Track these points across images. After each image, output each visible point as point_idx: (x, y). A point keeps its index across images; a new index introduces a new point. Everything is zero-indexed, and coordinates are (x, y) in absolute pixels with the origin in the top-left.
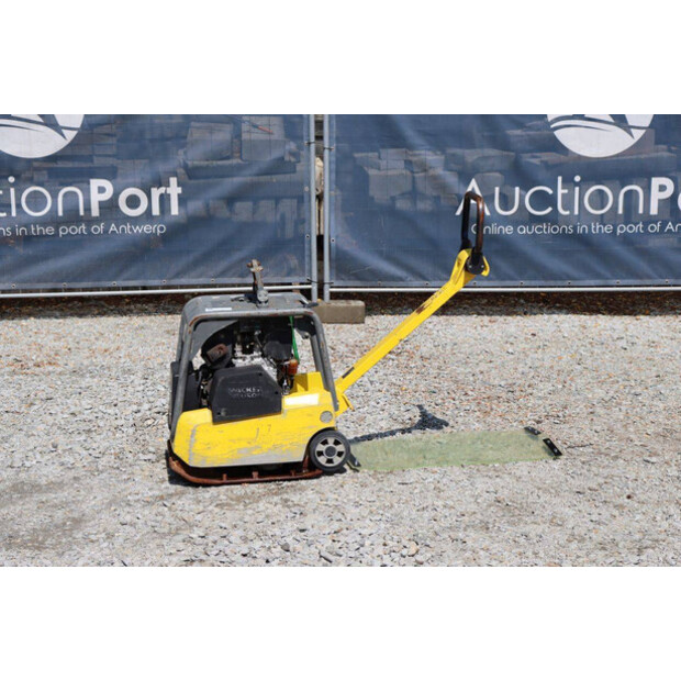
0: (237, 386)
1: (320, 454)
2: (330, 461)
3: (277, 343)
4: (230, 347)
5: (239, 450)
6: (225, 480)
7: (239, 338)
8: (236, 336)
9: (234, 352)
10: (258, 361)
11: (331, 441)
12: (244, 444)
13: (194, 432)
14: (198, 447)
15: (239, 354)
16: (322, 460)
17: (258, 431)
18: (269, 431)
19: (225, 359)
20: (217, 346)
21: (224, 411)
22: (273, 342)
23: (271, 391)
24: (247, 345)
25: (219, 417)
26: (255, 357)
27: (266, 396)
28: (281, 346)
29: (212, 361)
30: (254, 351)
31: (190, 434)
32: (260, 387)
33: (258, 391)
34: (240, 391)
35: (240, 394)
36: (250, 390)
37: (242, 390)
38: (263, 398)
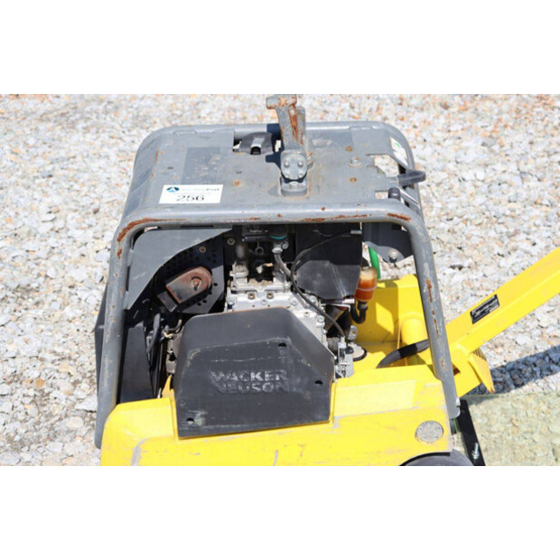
3: (327, 264)
4: (219, 272)
7: (240, 251)
9: (228, 278)
10: (283, 299)
13: (136, 453)
15: (241, 283)
17: (276, 456)
18: (301, 455)
19: (209, 296)
20: (189, 273)
21: (202, 416)
22: (316, 262)
23: (306, 380)
24: (258, 266)
25: (190, 427)
26: (276, 291)
27: (294, 390)
28: (334, 269)
29: (180, 302)
30: (275, 279)
31: (130, 454)
32: (282, 371)
33: (278, 378)
34: (236, 378)
35: (237, 383)
36: (258, 376)
37: (241, 377)
38: (286, 392)
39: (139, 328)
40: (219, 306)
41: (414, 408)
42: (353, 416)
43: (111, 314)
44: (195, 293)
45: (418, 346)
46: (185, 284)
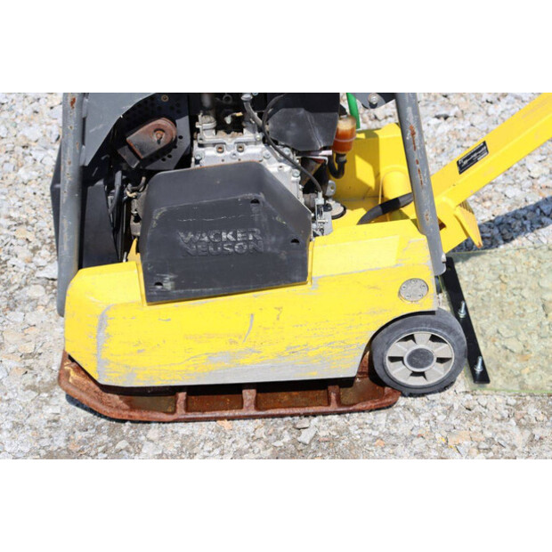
0: (198, 228)
2: (419, 375)
3: (302, 112)
4: (183, 122)
5: (210, 356)
6: (181, 413)
7: (206, 100)
9: (194, 131)
10: (255, 152)
11: (423, 337)
12: (219, 346)
13: (103, 321)
15: (208, 136)
16: (400, 372)
17: (252, 321)
18: (278, 319)
19: (174, 150)
20: (150, 124)
21: (171, 280)
22: (290, 110)
23: (282, 239)
24: (227, 115)
25: (159, 291)
26: (247, 143)
27: (269, 249)
28: (309, 117)
29: (142, 157)
30: (245, 130)
31: (96, 322)
32: (256, 230)
33: (251, 238)
34: (206, 239)
35: (208, 244)
36: (230, 236)
37: (212, 237)
38: (261, 253)
39: (99, 187)
41: (397, 265)
42: (332, 276)
43: (67, 171)
44: (158, 147)
45: (401, 200)
46: (147, 137)
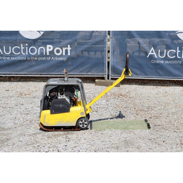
0: (57, 104)
1: (80, 124)
2: (83, 126)
3: (70, 92)
4: (56, 93)
5: (58, 122)
6: (53, 130)
7: (59, 91)
8: (58, 90)
9: (58, 94)
10: (65, 97)
11: (83, 121)
12: (59, 120)
13: (45, 116)
14: (46, 120)
15: (59, 95)
16: (81, 126)
17: (63, 117)
18: (66, 117)
20: (53, 93)
21: (53, 111)
24: (61, 93)
25: (52, 113)
27: (65, 107)
28: (71, 93)
30: (64, 94)
31: (44, 116)
32: (64, 105)
35: (58, 106)
36: (61, 105)
39: (46, 101)
40: (57, 98)
41: (80, 110)
42: (73, 111)
44: (53, 96)
